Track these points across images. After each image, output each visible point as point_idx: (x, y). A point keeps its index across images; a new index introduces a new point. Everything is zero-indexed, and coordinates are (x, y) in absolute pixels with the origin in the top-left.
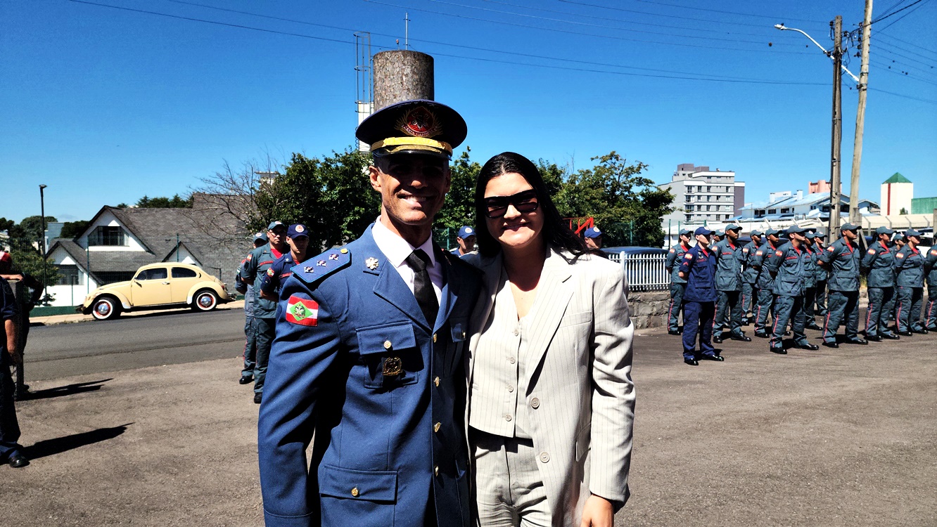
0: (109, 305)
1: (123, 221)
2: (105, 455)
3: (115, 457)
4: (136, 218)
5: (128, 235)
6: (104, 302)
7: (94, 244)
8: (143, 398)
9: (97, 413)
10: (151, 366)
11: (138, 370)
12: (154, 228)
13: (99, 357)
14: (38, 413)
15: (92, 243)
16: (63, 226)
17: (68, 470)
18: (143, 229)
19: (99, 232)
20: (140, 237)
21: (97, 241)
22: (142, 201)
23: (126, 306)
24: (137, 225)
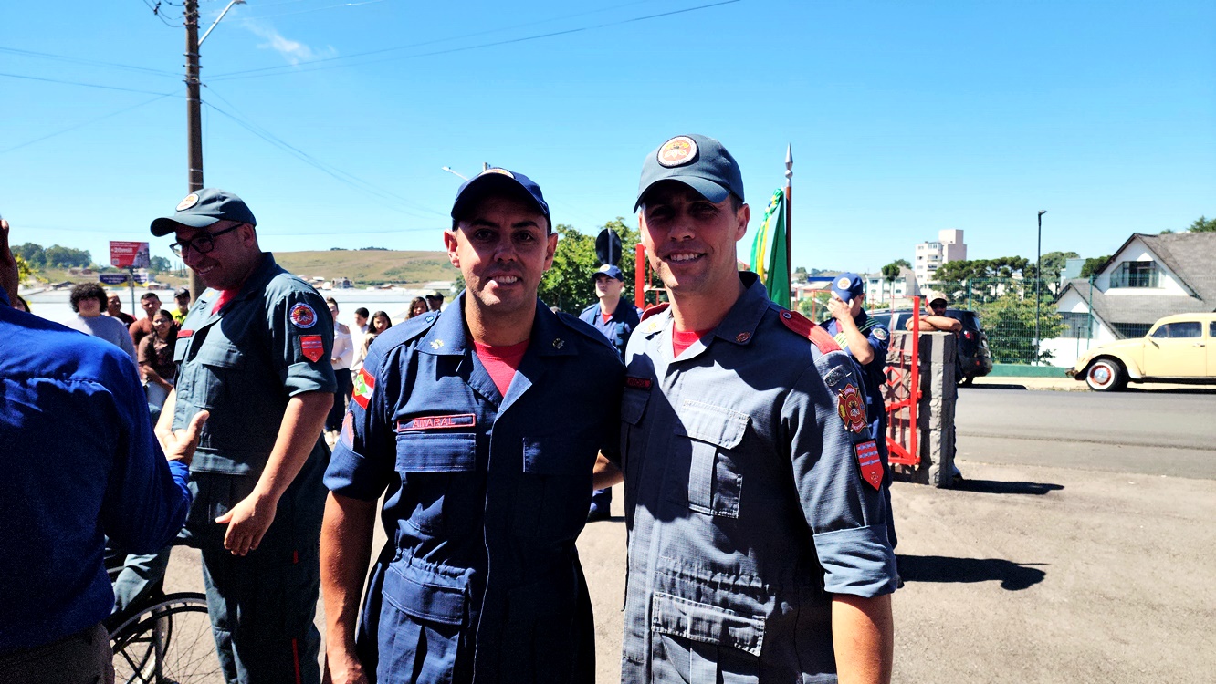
0: (1109, 372)
1: (1159, 251)
2: (1001, 611)
3: (1013, 619)
4: (1178, 248)
5: (1164, 272)
6: (1102, 366)
7: (1117, 286)
8: (1100, 526)
9: (1023, 533)
10: (1144, 472)
11: (1120, 475)
12: (1205, 261)
13: (1071, 445)
14: (952, 513)
15: (1114, 285)
16: (1084, 263)
17: (941, 617)
18: (1188, 263)
19: (1124, 269)
20: (1181, 276)
21: (1120, 282)
22: (1198, 224)
23: (1133, 374)
24: (1178, 258)
